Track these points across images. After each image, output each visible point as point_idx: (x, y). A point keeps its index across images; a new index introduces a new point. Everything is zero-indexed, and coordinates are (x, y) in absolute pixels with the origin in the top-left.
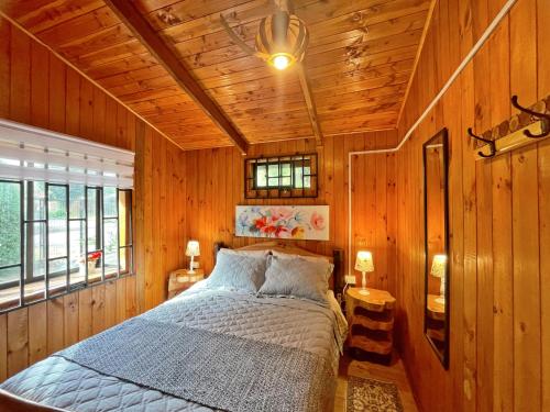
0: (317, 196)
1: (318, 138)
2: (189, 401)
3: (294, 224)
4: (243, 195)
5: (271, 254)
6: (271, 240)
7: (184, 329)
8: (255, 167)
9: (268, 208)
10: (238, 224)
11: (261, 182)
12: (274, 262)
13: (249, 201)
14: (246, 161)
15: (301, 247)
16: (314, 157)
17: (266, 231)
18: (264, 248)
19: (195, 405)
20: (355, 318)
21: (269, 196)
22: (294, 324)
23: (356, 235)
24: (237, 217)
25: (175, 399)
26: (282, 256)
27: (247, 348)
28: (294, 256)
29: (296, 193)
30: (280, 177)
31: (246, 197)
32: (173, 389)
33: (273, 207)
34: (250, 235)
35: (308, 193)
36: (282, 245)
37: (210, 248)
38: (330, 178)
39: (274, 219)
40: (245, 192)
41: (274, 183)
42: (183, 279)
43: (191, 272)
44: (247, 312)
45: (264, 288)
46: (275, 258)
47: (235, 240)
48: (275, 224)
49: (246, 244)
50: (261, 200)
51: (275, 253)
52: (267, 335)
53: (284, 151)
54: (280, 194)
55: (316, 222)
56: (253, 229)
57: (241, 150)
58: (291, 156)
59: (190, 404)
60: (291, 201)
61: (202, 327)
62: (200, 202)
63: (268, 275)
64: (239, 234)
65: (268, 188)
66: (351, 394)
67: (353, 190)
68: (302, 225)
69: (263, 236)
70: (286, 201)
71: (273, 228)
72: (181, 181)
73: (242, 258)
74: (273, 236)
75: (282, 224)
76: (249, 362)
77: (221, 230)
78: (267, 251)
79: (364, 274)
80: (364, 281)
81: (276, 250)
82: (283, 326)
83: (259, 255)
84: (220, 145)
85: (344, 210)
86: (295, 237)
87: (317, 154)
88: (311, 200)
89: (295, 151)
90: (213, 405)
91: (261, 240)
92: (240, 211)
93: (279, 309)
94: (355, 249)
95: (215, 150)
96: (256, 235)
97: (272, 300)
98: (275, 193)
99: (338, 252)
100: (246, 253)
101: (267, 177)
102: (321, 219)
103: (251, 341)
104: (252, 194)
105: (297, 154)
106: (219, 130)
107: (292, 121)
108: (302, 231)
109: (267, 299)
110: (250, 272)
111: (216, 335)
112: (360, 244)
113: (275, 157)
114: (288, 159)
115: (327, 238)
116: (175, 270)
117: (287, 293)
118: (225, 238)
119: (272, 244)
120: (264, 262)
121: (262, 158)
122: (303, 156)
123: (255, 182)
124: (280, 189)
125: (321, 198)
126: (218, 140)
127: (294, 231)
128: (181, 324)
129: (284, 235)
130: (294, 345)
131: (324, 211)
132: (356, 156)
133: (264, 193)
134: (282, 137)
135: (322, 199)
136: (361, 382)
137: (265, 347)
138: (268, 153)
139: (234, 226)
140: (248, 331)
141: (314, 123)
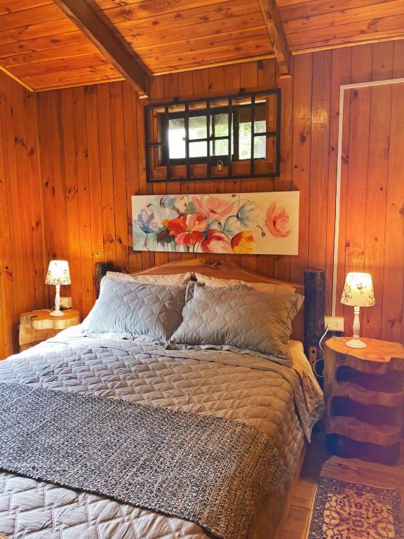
0: (278, 174)
1: (280, 56)
2: (39, 480)
3: (235, 227)
4: (143, 177)
5: (193, 279)
6: (195, 255)
7: (39, 393)
8: (164, 121)
9: (189, 198)
10: (137, 229)
11: (176, 151)
12: (197, 293)
13: (155, 186)
14: (147, 110)
15: (248, 269)
16: (273, 97)
17: (187, 240)
18: (183, 270)
19: (48, 486)
20: (336, 386)
21: (190, 177)
22: (224, 386)
23: (347, 245)
24: (135, 217)
25: (18, 478)
26: (213, 283)
27: (141, 417)
28: (233, 283)
29: (239, 170)
30: (211, 138)
31: (149, 179)
32: (16, 465)
33: (198, 196)
34: (159, 248)
35: (262, 169)
36: (213, 264)
37: (88, 272)
38: (303, 139)
39: (200, 218)
40: (148, 169)
41: (199, 151)
42: (42, 324)
43: (57, 313)
44: (148, 369)
45: (179, 333)
46: (202, 285)
47: (133, 257)
48: (201, 227)
49: (152, 264)
50: (177, 185)
51: (200, 278)
52: (175, 400)
53: (219, 88)
54: (209, 171)
55: (275, 221)
56: (164, 237)
57: (136, 88)
58: (230, 98)
59: (41, 484)
60: (230, 184)
61: (70, 389)
62: (67, 191)
63: (186, 313)
64: (138, 247)
65: (189, 162)
66: (322, 502)
67: (345, 160)
68: (251, 228)
69: (182, 249)
70: (222, 185)
71: (198, 235)
72: (32, 152)
73: (144, 286)
74: (198, 249)
75: (215, 227)
76: (141, 435)
77: (108, 240)
78: (188, 275)
79: (357, 311)
80: (356, 323)
81: (203, 274)
82: (204, 389)
83: (173, 281)
84: (98, 79)
85: (326, 198)
86: (238, 250)
87: (278, 91)
88: (267, 182)
89: (237, 86)
90: (76, 485)
91: (178, 256)
92: (139, 203)
93: (202, 365)
94: (344, 269)
95: (90, 90)
96: (169, 248)
97: (192, 353)
98: (201, 170)
99: (313, 275)
100: (150, 279)
101: (188, 141)
102: (283, 216)
103: (147, 408)
104: (160, 172)
105: (243, 93)
106: (93, 48)
107: (229, 22)
108: (251, 238)
109: (184, 351)
110: (156, 308)
111: (91, 399)
112: (355, 261)
113: (200, 101)
114: (225, 104)
115: (295, 252)
116: (29, 310)
117: (217, 341)
118: (115, 254)
119: (196, 262)
120: (181, 293)
121: (177, 101)
122: (253, 95)
123: (165, 151)
124: (211, 161)
125: (285, 177)
126: (93, 69)
127: (235, 240)
128: (36, 386)
129: (217, 247)
130: (220, 414)
131: (290, 201)
132: (355, 93)
133: (181, 171)
134: (214, 58)
135: (288, 178)
136: (341, 487)
137: (170, 416)
138: (188, 92)
139: (130, 232)
140: (145, 396)
141: (270, 25)
